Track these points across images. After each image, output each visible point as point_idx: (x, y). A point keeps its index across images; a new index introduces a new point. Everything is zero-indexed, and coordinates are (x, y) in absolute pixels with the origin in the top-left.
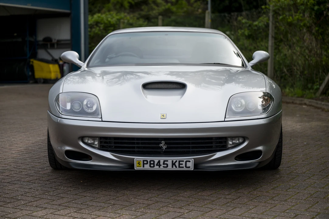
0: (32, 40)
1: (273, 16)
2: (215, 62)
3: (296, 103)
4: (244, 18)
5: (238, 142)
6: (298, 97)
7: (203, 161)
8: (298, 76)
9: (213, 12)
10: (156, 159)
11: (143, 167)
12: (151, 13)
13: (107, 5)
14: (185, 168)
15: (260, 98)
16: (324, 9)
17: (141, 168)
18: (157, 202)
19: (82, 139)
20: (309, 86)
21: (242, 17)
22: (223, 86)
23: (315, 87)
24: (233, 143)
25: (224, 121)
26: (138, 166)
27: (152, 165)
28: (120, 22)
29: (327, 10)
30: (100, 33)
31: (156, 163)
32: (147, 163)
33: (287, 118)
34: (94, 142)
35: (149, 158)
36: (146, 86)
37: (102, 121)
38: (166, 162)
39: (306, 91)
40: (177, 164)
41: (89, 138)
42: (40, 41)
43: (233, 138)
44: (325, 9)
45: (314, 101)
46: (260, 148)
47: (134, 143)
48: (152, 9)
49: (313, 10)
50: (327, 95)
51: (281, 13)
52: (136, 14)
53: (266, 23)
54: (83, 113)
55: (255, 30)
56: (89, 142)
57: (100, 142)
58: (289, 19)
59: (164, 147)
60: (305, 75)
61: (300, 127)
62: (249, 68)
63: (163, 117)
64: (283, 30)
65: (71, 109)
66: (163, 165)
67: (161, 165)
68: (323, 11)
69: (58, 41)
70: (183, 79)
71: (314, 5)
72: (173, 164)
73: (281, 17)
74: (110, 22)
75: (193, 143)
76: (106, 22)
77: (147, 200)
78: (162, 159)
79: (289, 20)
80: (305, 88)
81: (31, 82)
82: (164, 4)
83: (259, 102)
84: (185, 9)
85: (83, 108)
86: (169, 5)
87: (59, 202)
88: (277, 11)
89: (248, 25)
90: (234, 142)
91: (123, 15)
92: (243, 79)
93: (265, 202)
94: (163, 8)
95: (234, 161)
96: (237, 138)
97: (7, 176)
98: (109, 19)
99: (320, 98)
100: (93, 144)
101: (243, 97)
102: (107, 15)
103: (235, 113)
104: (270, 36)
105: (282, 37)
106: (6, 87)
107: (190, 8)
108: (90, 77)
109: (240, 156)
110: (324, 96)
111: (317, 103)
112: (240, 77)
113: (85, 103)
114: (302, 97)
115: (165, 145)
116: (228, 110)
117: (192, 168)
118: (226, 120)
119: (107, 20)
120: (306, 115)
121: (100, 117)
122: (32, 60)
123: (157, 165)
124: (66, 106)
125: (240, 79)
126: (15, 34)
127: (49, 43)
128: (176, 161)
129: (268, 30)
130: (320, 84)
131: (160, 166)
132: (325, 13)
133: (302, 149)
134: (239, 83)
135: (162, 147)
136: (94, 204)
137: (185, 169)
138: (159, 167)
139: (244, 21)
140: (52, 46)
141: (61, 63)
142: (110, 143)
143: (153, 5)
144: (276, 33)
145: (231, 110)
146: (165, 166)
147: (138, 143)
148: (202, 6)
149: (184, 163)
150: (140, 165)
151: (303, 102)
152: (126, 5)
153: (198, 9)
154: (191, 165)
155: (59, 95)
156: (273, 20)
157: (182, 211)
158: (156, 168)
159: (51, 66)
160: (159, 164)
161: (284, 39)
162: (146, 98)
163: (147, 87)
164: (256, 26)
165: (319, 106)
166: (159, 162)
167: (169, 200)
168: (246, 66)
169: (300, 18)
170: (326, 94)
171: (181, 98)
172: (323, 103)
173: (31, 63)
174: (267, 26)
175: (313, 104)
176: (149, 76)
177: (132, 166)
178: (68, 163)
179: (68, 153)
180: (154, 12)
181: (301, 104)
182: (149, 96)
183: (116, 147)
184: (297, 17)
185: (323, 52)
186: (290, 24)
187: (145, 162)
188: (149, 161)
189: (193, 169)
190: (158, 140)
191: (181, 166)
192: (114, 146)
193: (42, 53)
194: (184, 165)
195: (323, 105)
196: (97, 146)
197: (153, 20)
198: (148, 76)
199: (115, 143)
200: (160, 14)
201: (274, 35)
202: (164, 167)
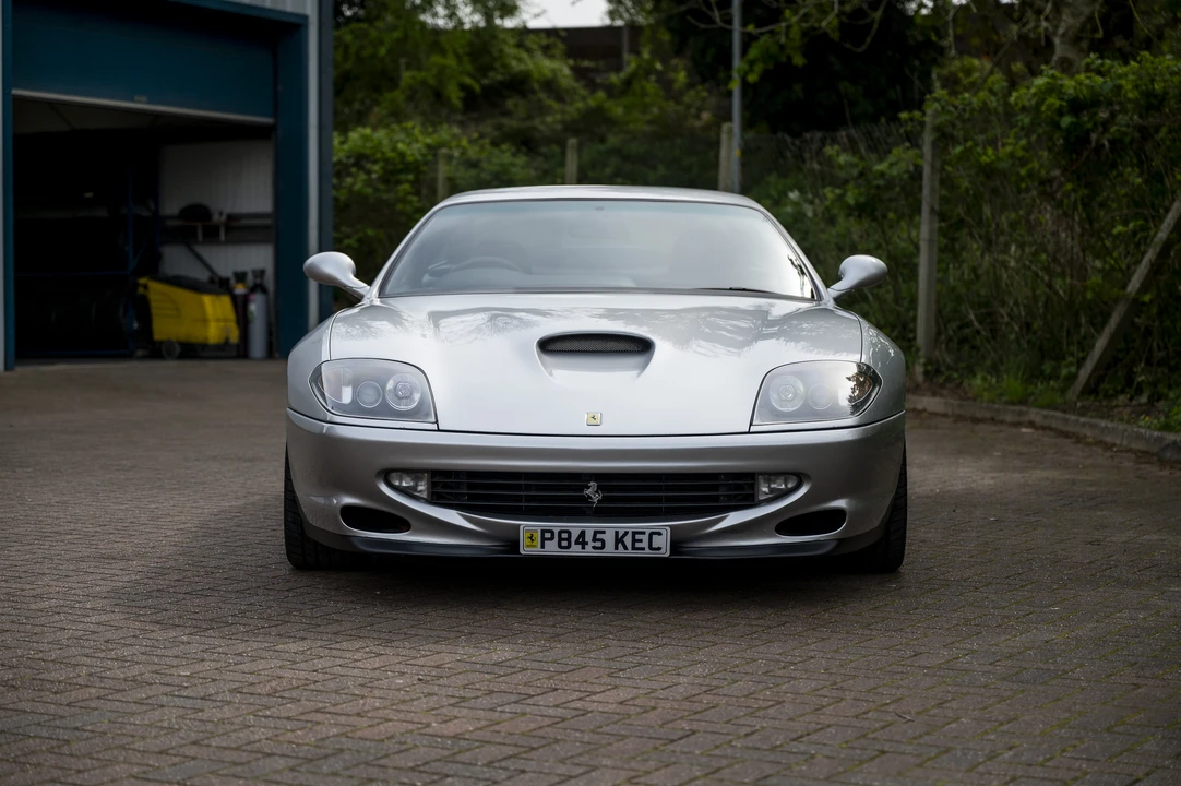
0: (145, 213)
1: (934, 144)
2: (734, 286)
3: (1002, 422)
4: (844, 150)
5: (783, 486)
6: (1012, 403)
7: (695, 534)
8: (1012, 337)
9: (748, 124)
10: (575, 527)
11: (543, 547)
12: (537, 122)
13: (388, 96)
14: (647, 550)
15: (849, 379)
16: (1090, 125)
17: (536, 551)
18: (578, 630)
19: (386, 475)
20: (1047, 367)
21: (836, 147)
22: (747, 349)
23: (1064, 372)
24: (771, 490)
25: (749, 433)
26: (528, 546)
27: (564, 543)
28: (435, 155)
29: (1101, 129)
30: (369, 191)
31: (573, 539)
32: (552, 539)
33: (961, 460)
34: (417, 485)
35: (556, 526)
36: (549, 345)
37: (439, 430)
38: (599, 536)
39: (1036, 385)
40: (628, 540)
41: (404, 475)
42: (172, 218)
43: (771, 475)
44: (1095, 124)
45: (1058, 414)
46: (841, 503)
47: (518, 488)
48: (542, 110)
49: (1057, 126)
50: (1101, 396)
51: (959, 134)
52: (487, 127)
53: (912, 168)
54: (384, 411)
55: (878, 187)
56: (404, 484)
57: (433, 485)
58: (985, 154)
59: (596, 498)
60: (1035, 333)
61: (992, 482)
62: (831, 305)
63: (594, 420)
64: (967, 190)
65: (354, 401)
66: (591, 544)
67: (587, 543)
68: (1088, 132)
69: (231, 217)
70: (645, 328)
71: (1060, 113)
72: (619, 540)
73: (958, 149)
74: (402, 155)
75: (668, 488)
76: (390, 155)
77: (554, 626)
78: (590, 527)
79: (984, 159)
80: (1034, 374)
81: (139, 353)
82: (583, 92)
83: (844, 390)
84: (655, 110)
85: (384, 398)
86: (601, 94)
87: (331, 628)
88: (949, 129)
89: (855, 172)
90: (773, 486)
91: (446, 132)
92: (811, 330)
93: (848, 633)
94: (580, 105)
95: (775, 536)
96: (782, 478)
97: (178, 580)
98: (401, 146)
99: (1079, 404)
100: (414, 488)
101: (800, 375)
102: (393, 131)
103: (778, 416)
104: (925, 208)
105: (960, 210)
106: (61, 367)
107: (671, 106)
108: (385, 322)
109: (787, 523)
110: (1092, 398)
111: (1066, 421)
112: (805, 326)
113: (390, 385)
114: (1023, 402)
115: (597, 492)
116: (761, 405)
117: (666, 553)
118: (753, 429)
119: (394, 149)
120: (1020, 454)
121: (434, 420)
122: (142, 281)
123: (577, 542)
124: (339, 394)
125: (803, 330)
126: (89, 195)
127: (200, 226)
128: (626, 533)
129: (921, 188)
130: (1080, 363)
131: (584, 544)
132: (1094, 136)
133: (978, 532)
134: (796, 339)
135: (590, 497)
136: (421, 632)
137: (648, 553)
138: (583, 548)
139: (843, 159)
140: (211, 235)
141: (240, 290)
142: (458, 486)
143: (542, 95)
144: (944, 200)
145: (768, 405)
146: (599, 544)
147: (528, 487)
148: (713, 101)
149: (645, 538)
150: (534, 543)
151: (1025, 419)
152: (455, 95)
153: (700, 110)
154: (663, 543)
155: (320, 366)
156: (934, 156)
157: (640, 645)
158: (576, 550)
159: (207, 299)
160: (581, 540)
161: (968, 219)
162: (551, 374)
163: (551, 347)
164: (882, 174)
165: (1070, 429)
166: (583, 534)
167: (605, 627)
168: (820, 298)
169: (1020, 153)
170: (1097, 394)
171: (639, 375)
172: (1082, 420)
173: (141, 290)
174: (917, 175)
175: (1054, 424)
176: (550, 319)
177: (514, 544)
178: (347, 538)
179: (349, 513)
180: (549, 119)
181: (1018, 424)
182: (557, 372)
183: (472, 497)
184: (1009, 149)
185: (1089, 259)
186: (988, 172)
187: (548, 535)
188: (556, 531)
189: (667, 555)
190: (578, 479)
191: (638, 545)
192: (468, 494)
193: (176, 259)
194: (645, 544)
195: (1084, 424)
196: (424, 495)
197: (544, 149)
198: (545, 319)
199: (470, 486)
200: (571, 128)
201: (937, 207)
202: (594, 548)
